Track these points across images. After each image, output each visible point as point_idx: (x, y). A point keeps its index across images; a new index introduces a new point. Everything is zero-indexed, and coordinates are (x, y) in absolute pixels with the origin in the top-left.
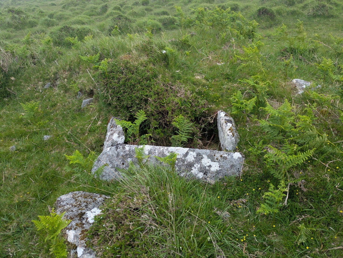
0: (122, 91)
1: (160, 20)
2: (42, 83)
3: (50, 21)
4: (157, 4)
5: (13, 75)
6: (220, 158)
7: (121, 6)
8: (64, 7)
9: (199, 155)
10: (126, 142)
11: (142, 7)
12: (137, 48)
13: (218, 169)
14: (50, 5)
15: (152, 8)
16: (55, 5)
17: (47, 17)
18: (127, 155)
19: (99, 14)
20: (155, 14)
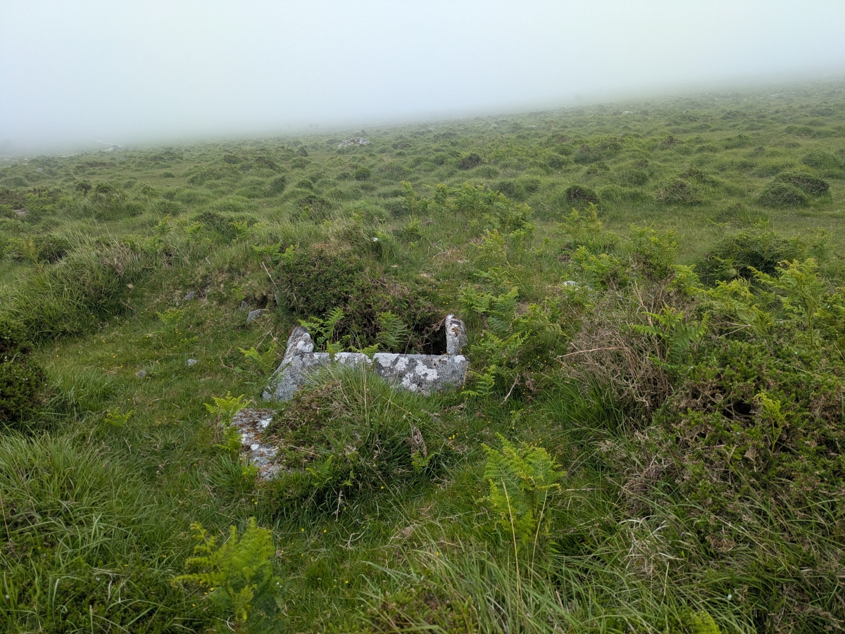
0: (312, 288)
1: (387, 206)
2: (180, 292)
3: (169, 205)
4: (385, 178)
5: (132, 281)
6: (438, 363)
7: (314, 180)
8: (192, 181)
9: (411, 361)
10: (314, 350)
11: (355, 183)
12: (338, 236)
13: (436, 377)
14: (161, 176)
15: (376, 185)
16: (173, 177)
17: (162, 200)
18: (315, 365)
19: (267, 195)
20: (379, 196)
